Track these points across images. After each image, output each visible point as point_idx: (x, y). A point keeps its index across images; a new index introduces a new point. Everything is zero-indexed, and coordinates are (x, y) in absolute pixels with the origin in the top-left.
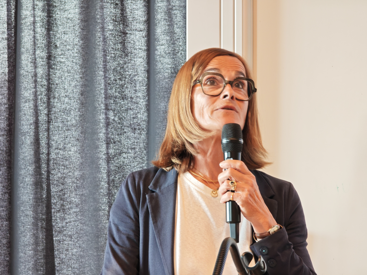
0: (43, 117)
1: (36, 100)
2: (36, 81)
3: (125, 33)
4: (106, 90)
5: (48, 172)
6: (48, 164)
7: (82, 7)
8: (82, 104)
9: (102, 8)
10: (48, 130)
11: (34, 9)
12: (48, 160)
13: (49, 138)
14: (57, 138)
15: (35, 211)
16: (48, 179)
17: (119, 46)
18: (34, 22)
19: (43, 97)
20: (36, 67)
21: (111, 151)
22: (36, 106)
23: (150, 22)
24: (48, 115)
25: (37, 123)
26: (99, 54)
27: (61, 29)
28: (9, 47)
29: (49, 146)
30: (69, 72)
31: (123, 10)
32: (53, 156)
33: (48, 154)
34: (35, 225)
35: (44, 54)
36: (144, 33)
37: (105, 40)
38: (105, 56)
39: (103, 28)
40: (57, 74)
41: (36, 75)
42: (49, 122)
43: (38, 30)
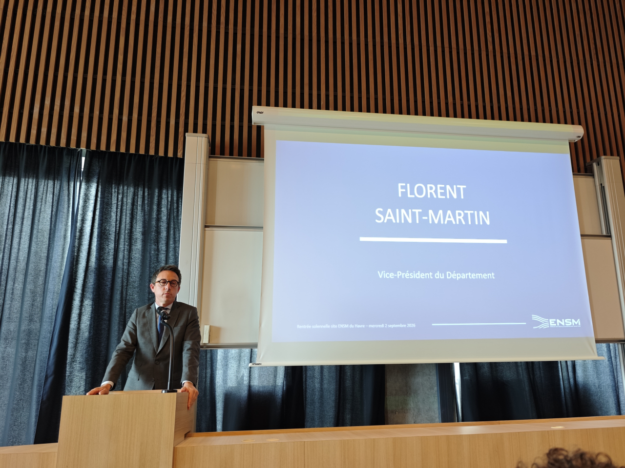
0: (125, 284)
1: (122, 278)
2: (123, 271)
3: (158, 255)
4: (150, 274)
5: (126, 304)
6: (126, 301)
7: (142, 245)
8: (140, 279)
9: (150, 246)
10: (127, 288)
11: (124, 245)
12: (126, 300)
13: (127, 291)
14: (130, 291)
15: (120, 318)
16: (125, 306)
17: (155, 259)
18: (124, 250)
19: (125, 276)
20: (123, 266)
21: (150, 297)
22: (122, 280)
23: (167, 251)
24: (127, 283)
25: (122, 286)
26: (148, 262)
27: (134, 252)
28: (114, 258)
29: (126, 294)
30: (136, 267)
31: (158, 247)
32: (128, 298)
33: (126, 297)
34: (119, 323)
35: (127, 261)
36: (165, 255)
37: (150, 257)
38: (150, 262)
39: (150, 253)
40: (132, 268)
41: (123, 269)
42: (127, 286)
43: (125, 253)
